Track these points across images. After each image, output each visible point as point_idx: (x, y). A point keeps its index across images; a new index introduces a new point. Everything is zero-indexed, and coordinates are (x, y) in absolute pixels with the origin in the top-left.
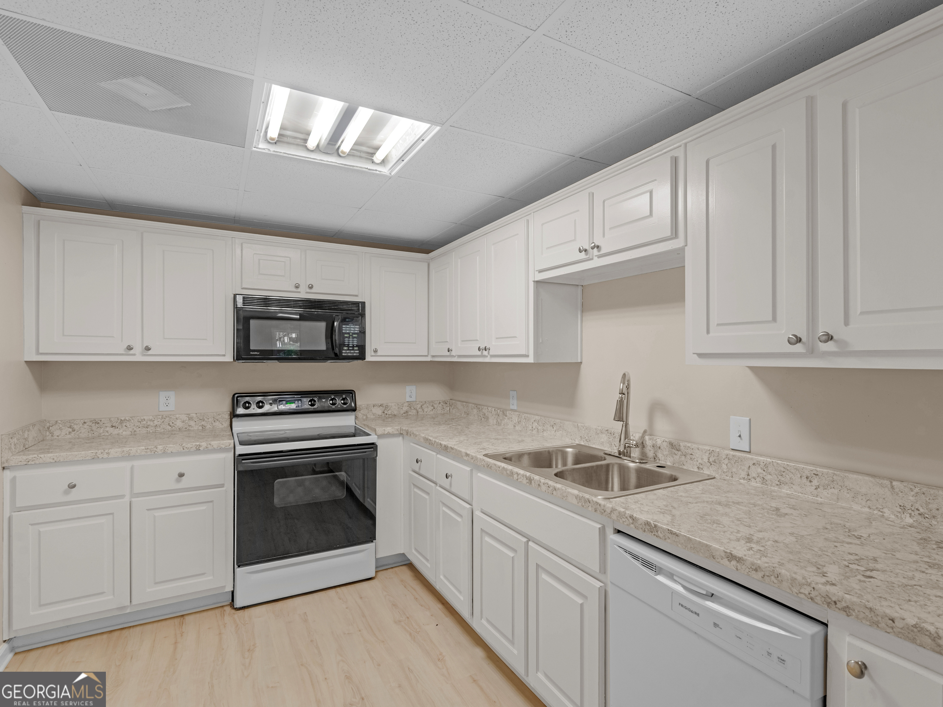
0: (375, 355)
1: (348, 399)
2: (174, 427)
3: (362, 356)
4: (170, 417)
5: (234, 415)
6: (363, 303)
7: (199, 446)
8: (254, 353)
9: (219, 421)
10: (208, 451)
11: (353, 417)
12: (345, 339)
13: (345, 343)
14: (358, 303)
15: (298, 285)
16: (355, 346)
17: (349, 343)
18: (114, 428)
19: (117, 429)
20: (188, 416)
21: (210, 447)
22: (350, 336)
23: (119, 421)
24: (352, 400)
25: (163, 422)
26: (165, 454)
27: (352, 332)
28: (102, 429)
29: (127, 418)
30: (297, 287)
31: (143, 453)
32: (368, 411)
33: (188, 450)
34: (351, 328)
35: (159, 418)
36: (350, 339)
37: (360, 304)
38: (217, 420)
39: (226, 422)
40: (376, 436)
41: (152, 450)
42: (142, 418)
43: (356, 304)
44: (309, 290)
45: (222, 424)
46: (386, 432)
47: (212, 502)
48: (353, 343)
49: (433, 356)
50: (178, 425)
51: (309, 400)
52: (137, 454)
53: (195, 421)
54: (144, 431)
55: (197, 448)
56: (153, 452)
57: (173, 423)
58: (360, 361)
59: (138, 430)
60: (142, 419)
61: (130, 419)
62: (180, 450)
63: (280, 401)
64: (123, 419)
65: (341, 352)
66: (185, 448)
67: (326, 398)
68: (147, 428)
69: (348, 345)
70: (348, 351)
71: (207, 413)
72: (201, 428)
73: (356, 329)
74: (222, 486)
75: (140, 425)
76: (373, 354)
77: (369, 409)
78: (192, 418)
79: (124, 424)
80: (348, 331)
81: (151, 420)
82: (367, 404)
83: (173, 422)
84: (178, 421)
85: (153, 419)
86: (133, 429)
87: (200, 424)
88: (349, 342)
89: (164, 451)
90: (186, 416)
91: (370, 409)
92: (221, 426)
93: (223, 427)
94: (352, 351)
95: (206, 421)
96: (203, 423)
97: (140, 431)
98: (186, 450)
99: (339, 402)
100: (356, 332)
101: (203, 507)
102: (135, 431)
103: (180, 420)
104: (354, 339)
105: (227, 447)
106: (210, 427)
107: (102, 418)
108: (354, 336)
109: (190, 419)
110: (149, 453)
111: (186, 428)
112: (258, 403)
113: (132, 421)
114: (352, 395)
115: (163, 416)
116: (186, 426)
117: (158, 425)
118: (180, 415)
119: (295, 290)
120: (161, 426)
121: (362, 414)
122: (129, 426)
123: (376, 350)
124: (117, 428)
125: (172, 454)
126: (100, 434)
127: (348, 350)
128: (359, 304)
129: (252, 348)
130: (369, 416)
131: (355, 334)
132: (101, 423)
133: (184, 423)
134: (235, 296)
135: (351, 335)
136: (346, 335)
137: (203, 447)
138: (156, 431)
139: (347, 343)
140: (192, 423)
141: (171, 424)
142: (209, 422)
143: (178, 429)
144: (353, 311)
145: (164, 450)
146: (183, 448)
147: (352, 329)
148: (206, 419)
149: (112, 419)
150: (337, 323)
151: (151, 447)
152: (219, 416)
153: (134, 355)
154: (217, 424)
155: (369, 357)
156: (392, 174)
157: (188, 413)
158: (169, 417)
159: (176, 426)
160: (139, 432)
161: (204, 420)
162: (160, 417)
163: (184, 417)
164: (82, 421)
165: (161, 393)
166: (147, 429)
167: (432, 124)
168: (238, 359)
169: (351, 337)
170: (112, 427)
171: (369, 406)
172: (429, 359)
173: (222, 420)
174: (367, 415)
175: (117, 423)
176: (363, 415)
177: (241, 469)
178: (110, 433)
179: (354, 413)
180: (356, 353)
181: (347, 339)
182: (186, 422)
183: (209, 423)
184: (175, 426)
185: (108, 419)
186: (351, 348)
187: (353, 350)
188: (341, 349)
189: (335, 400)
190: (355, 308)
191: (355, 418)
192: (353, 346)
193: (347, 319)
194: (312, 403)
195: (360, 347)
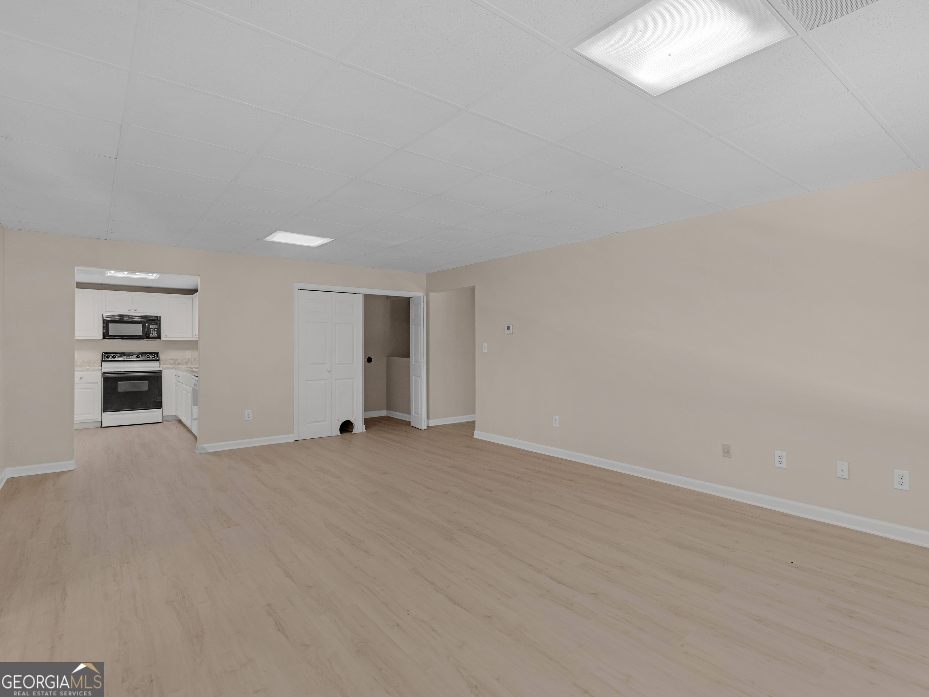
1: (155, 356)
3: (159, 337)
5: (102, 361)
6: (160, 317)
11: (159, 363)
12: (151, 331)
20: (82, 361)
21: (93, 370)
22: (153, 329)
30: (129, 311)
34: (154, 326)
36: (153, 331)
38: (96, 363)
39: (99, 363)
43: (157, 317)
44: (135, 312)
46: (167, 367)
47: (93, 388)
48: (155, 332)
49: (195, 338)
55: (88, 370)
58: (158, 340)
63: (123, 356)
65: (149, 336)
67: (145, 356)
70: (152, 336)
71: (90, 359)
73: (156, 327)
74: (97, 383)
76: (165, 337)
77: (165, 360)
78: (85, 361)
82: (165, 358)
84: (78, 363)
93: (97, 365)
95: (91, 363)
96: (89, 364)
98: (83, 369)
99: (151, 357)
106: (93, 364)
108: (155, 329)
112: (113, 356)
114: (157, 355)
129: (109, 334)
131: (156, 329)
134: (103, 314)
136: (151, 329)
137: (90, 370)
139: (152, 333)
144: (155, 320)
150: (147, 324)
152: (96, 361)
155: (163, 338)
156: (156, 278)
161: (89, 363)
167: (153, 274)
168: (104, 338)
172: (193, 339)
177: (104, 377)
179: (159, 362)
180: (156, 336)
187: (155, 335)
188: (149, 335)
189: (149, 356)
190: (156, 318)
191: (159, 364)
192: (155, 334)
193: (152, 323)
194: (138, 357)
195: (158, 334)
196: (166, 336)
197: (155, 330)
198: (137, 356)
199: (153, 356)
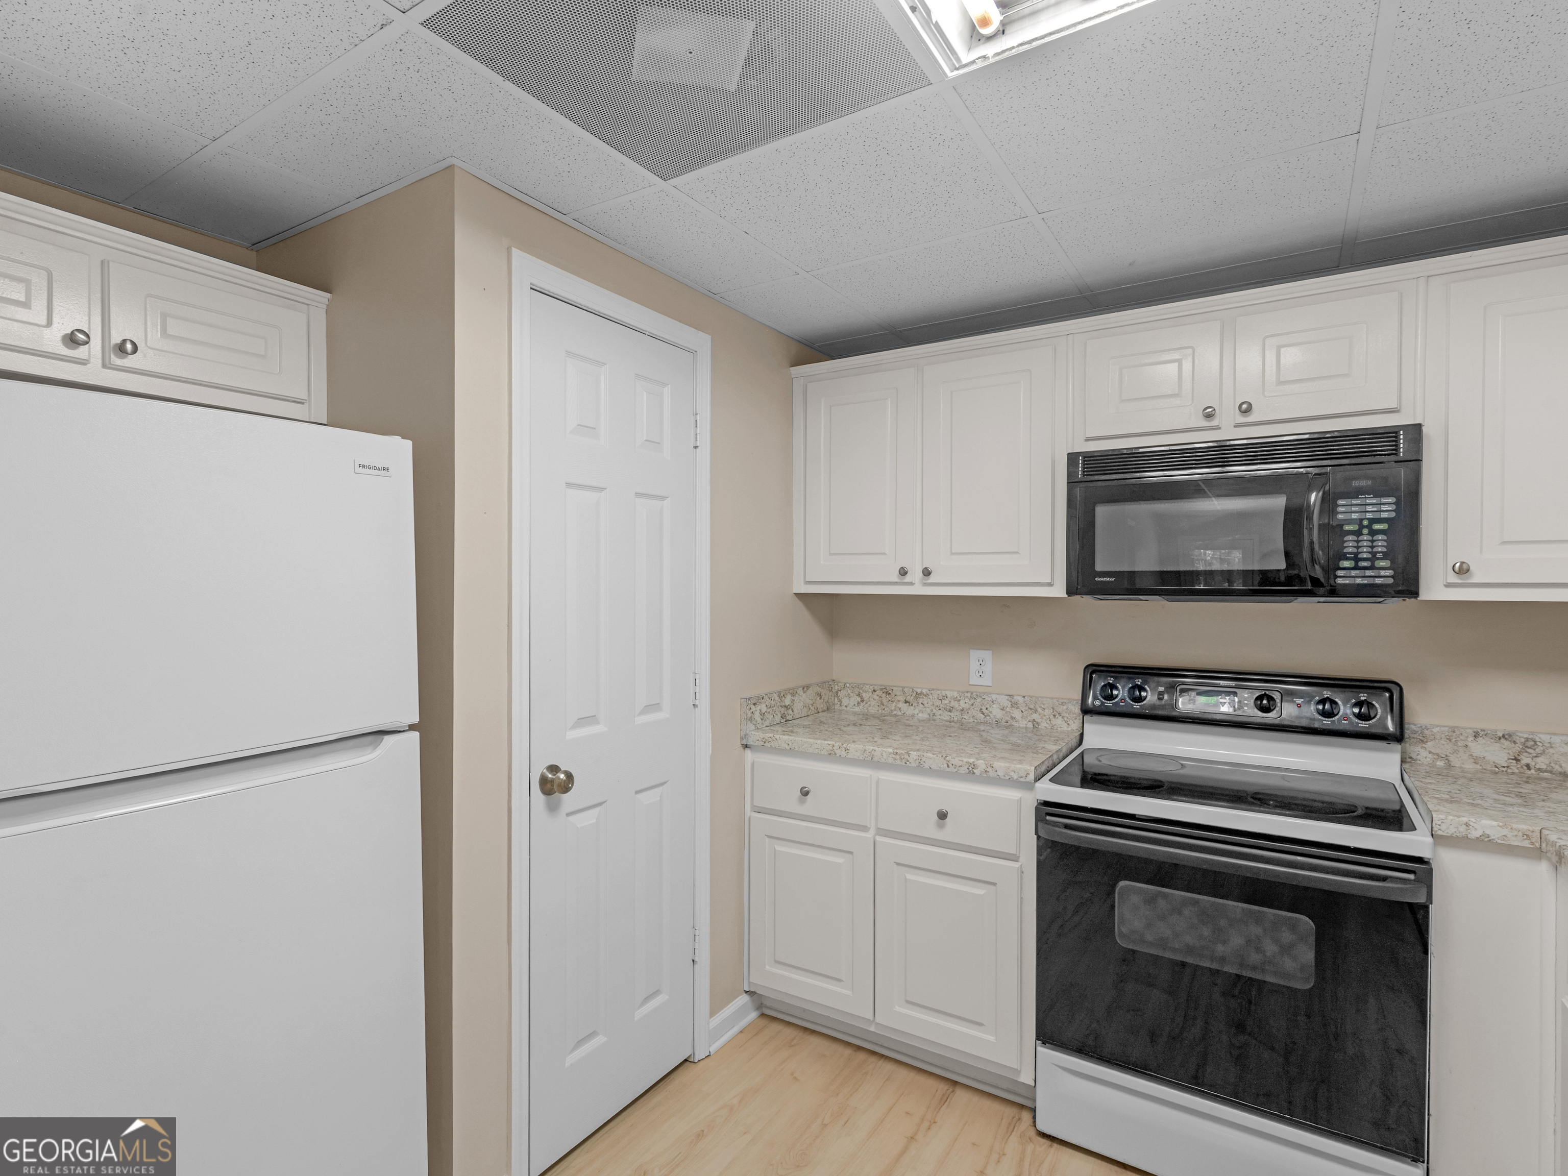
0: (1460, 581)
1: (1377, 705)
2: (989, 716)
3: (1405, 584)
4: (983, 697)
5: (1088, 708)
7: (973, 766)
8: (1102, 579)
9: (1063, 717)
10: (987, 779)
11: (1397, 758)
12: (1345, 539)
13: (1345, 550)
14: (1396, 430)
15: (1212, 411)
16: (1379, 555)
17: (1360, 550)
18: (908, 704)
19: (912, 708)
20: (1010, 699)
21: (992, 774)
22: (1362, 527)
23: (914, 695)
24: (1388, 709)
25: (972, 705)
26: (920, 769)
27: (1369, 516)
28: (894, 703)
29: (924, 691)
30: (1209, 416)
31: (890, 761)
32: (1455, 748)
33: (956, 770)
34: (1366, 505)
35: (967, 697)
36: (1360, 538)
37: (1401, 432)
38: (1059, 714)
39: (1075, 721)
40: (1430, 839)
41: (902, 757)
42: (944, 693)
43: (1394, 435)
44: (1242, 419)
45: (1068, 724)
47: (994, 883)
48: (1372, 547)
50: (994, 714)
51: (1257, 695)
52: (883, 761)
53: (1022, 711)
54: (946, 716)
55: (971, 769)
56: (904, 761)
57: (987, 709)
58: (1394, 605)
59: (938, 713)
60: (944, 695)
61: (928, 692)
62: (942, 766)
64: (919, 691)
65: (1332, 575)
66: (950, 765)
68: (950, 711)
69: (1356, 554)
70: (1354, 573)
71: (1041, 697)
72: (1030, 725)
73: (1384, 508)
74: (1014, 857)
75: (941, 706)
76: (1453, 578)
77: (1456, 741)
78: (1016, 704)
79: (921, 701)
80: (1354, 516)
81: (955, 699)
82: (1450, 727)
83: (988, 706)
84: (994, 706)
85: (959, 698)
86: (932, 711)
87: (1029, 718)
88: (1358, 547)
89: (920, 763)
90: (1008, 700)
91: (1460, 743)
92: (1065, 728)
93: (1069, 729)
94: (1368, 573)
95: (1040, 714)
96: (1035, 716)
97: (940, 715)
98: (952, 769)
99: (1346, 710)
100: (1384, 515)
101: (979, 891)
102: (934, 715)
103: (998, 706)
104: (1375, 538)
105: (1022, 780)
106: (1047, 726)
107: (894, 686)
108: (1377, 527)
109: (1014, 705)
110: (898, 762)
111: (1007, 722)
113: (931, 697)
114: (1391, 698)
115: (972, 694)
116: (1007, 718)
117: (965, 710)
118: (998, 696)
119: (1204, 423)
120: (969, 712)
121: (1430, 752)
122: (926, 705)
123: (1465, 566)
124: (912, 705)
125: (931, 772)
126: (892, 711)
127: (1356, 568)
128: (1396, 433)
129: (1098, 568)
130: (1456, 762)
131: (1379, 521)
132: (893, 695)
133: (1004, 712)
135: (1366, 527)
136: (1347, 528)
137: (979, 769)
138: (964, 719)
139: (1350, 550)
140: (1017, 714)
141: (984, 710)
142: (1045, 716)
143: (994, 721)
144: (1374, 455)
145: (919, 761)
146: (948, 764)
147: (1369, 508)
148: (1039, 710)
149: (906, 690)
150: (1317, 496)
151: (901, 752)
152: (1062, 706)
153: (911, 584)
154: (1059, 721)
155: (1435, 589)
157: (1010, 694)
158: (981, 697)
159: (992, 716)
160: (939, 717)
162: (969, 695)
163: (1004, 701)
164: (871, 687)
165: (972, 652)
166: (949, 713)
168: (1076, 592)
169: (1365, 531)
170: (906, 702)
171: (1458, 733)
173: (1067, 715)
174: (1451, 759)
175: (912, 697)
176: (1436, 757)
177: (1047, 835)
178: (903, 712)
179: (1397, 747)
180: (1384, 575)
181: (1351, 537)
182: (1008, 710)
183: (1044, 718)
184: (990, 714)
185: (901, 689)
186: (1365, 564)
187: (1372, 568)
188: (1331, 568)
189: (1332, 702)
190: (1383, 446)
191: (1403, 761)
192: (1374, 557)
193: (1355, 484)
194: (1265, 703)
195: (1400, 559)
196: (1463, 570)
197: (1373, 533)
198: (1260, 698)
199: (1359, 704)
